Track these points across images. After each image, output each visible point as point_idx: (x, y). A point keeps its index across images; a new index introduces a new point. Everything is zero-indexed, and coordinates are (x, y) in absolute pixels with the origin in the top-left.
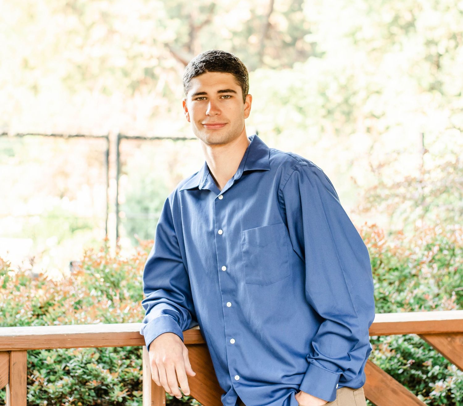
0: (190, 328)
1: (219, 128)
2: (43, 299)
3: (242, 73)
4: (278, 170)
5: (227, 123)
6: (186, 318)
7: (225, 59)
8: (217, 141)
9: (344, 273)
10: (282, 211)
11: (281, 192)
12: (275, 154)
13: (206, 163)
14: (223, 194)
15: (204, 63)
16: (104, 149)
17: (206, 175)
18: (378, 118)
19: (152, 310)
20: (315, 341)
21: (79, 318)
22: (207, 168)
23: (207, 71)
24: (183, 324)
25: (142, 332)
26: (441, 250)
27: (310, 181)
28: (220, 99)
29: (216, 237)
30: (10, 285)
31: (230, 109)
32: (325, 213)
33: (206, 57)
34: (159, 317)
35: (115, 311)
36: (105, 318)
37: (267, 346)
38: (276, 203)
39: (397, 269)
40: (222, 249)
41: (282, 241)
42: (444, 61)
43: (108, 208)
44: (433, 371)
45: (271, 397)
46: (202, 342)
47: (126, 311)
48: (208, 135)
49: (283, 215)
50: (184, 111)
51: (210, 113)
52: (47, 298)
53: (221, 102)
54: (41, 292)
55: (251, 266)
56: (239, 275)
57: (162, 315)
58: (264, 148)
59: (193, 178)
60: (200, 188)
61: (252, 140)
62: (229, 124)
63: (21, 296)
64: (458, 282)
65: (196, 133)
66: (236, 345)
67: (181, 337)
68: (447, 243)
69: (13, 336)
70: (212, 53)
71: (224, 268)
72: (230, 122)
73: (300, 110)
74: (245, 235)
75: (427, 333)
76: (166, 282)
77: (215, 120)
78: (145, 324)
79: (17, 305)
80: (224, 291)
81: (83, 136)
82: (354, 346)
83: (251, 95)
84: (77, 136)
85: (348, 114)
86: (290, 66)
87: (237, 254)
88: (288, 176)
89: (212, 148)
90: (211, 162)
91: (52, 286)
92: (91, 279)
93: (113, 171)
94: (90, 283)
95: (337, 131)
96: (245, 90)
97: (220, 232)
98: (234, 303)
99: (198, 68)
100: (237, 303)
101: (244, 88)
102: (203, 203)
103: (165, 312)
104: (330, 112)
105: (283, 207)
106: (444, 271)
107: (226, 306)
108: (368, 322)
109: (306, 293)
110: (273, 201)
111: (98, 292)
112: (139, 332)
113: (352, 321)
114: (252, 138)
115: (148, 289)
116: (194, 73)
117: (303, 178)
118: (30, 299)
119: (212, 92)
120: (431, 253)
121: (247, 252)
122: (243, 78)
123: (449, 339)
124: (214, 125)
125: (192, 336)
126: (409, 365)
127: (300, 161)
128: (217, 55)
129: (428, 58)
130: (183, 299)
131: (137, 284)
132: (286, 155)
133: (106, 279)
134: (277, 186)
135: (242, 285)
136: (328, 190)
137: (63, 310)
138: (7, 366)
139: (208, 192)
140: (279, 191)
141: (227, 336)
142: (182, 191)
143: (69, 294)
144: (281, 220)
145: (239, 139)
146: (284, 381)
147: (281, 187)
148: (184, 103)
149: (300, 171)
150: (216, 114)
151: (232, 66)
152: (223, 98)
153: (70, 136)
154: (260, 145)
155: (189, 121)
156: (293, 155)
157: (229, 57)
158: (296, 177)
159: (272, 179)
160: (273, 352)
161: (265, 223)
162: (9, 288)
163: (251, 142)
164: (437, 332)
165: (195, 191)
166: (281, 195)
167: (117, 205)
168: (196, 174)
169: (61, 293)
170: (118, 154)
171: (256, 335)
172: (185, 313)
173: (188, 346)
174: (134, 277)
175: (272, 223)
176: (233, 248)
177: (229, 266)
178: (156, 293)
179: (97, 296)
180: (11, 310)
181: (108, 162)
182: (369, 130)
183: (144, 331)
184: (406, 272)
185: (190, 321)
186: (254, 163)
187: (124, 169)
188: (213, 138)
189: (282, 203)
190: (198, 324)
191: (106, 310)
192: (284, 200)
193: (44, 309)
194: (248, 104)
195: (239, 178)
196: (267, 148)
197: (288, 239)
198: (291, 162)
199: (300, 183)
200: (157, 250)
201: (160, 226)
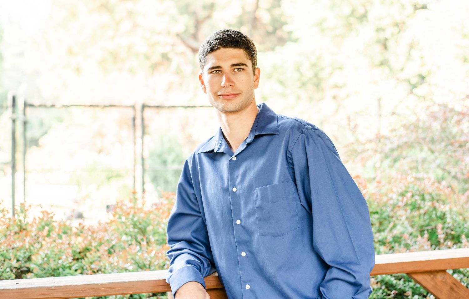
0: (209, 274)
1: (233, 97)
2: (82, 246)
3: (252, 48)
4: (286, 134)
5: (240, 94)
6: (207, 267)
7: (237, 37)
8: (232, 110)
9: (347, 225)
10: (291, 170)
11: (289, 153)
12: (283, 119)
13: (221, 129)
14: (236, 156)
15: (218, 41)
16: (131, 116)
17: (221, 139)
18: (341, 87)
19: (176, 260)
20: (323, 287)
21: (112, 262)
22: (221, 133)
23: (220, 47)
24: (204, 272)
25: (169, 280)
26: (413, 196)
27: (314, 142)
28: (233, 72)
29: (231, 194)
30: (53, 234)
31: (243, 80)
32: (329, 171)
33: (219, 35)
34: (183, 267)
35: (143, 254)
36: (135, 260)
37: (280, 291)
38: (285, 163)
39: (377, 213)
40: (236, 204)
41: (291, 197)
42: (390, 44)
43: (135, 161)
46: (220, 287)
47: (152, 255)
48: (224, 104)
49: (292, 174)
50: (200, 83)
51: (225, 85)
52: (85, 244)
53: (234, 74)
54: (80, 239)
55: (263, 220)
56: (253, 228)
57: (186, 265)
58: (272, 114)
59: (208, 142)
60: (215, 151)
61: (261, 108)
62: (241, 94)
63: (62, 243)
64: (427, 222)
65: (212, 103)
66: (251, 290)
67: (203, 285)
68: (418, 190)
69: (53, 286)
70: (224, 31)
71: (238, 222)
72: (243, 93)
73: (281, 82)
74: (257, 192)
75: (414, 272)
76: (188, 234)
77: (229, 90)
78: (171, 274)
79: (60, 251)
80: (239, 243)
81: (115, 106)
82: (358, 291)
83: (259, 69)
84: (111, 106)
85: (317, 85)
86: (273, 49)
87: (251, 209)
88: (296, 139)
89: (227, 116)
90: (225, 128)
91: (90, 233)
92: (122, 227)
93: (139, 132)
94: (121, 229)
95: (311, 99)
96: (254, 64)
97: (234, 190)
98: (248, 253)
99: (213, 45)
100: (251, 252)
101: (254, 62)
102: (218, 163)
103: (188, 262)
104: (304, 84)
105: (292, 166)
106: (416, 213)
107: (241, 256)
108: (370, 268)
109: (314, 243)
110: (282, 161)
111: (128, 237)
112: (165, 280)
113: (355, 268)
114: (261, 106)
115: (172, 241)
116: (209, 50)
117: (309, 140)
118: (71, 246)
119: (226, 66)
120: (405, 199)
121: (260, 208)
122: (252, 53)
123: (432, 276)
124: (228, 95)
125: (211, 281)
126: (392, 295)
127: (306, 125)
128: (229, 33)
129: (378, 41)
130: (203, 249)
131: (161, 230)
132: (292, 120)
133: (135, 226)
134: (286, 148)
135: (256, 236)
136: (331, 150)
137: (99, 254)
139: (223, 154)
140: (288, 152)
141: (242, 282)
142: (199, 154)
143: (104, 239)
144: (290, 178)
145: (250, 107)
147: (290, 149)
148: (200, 77)
149: (306, 134)
150: (231, 85)
151: (243, 42)
153: (105, 106)
154: (268, 112)
155: (205, 92)
156: (299, 120)
157: (240, 35)
158: (303, 140)
159: (281, 142)
160: (285, 296)
161: (276, 181)
162: (53, 237)
163: (260, 110)
164: (422, 271)
165: (211, 154)
166: (290, 156)
167: (143, 159)
168: (211, 139)
169: (97, 239)
170: (143, 119)
171: (269, 281)
172: (205, 262)
173: (208, 290)
174: (159, 224)
175: (283, 181)
176: (246, 204)
177: (243, 220)
178: (179, 244)
179: (128, 241)
180: (54, 256)
181: (134, 125)
182: (334, 97)
183: (171, 280)
184: (385, 215)
185: (209, 268)
186: (264, 128)
187: (147, 130)
188: (228, 107)
189: (290, 163)
190: (216, 270)
191: (136, 254)
192: (292, 160)
193: (82, 254)
194: (257, 76)
195: (251, 141)
196: (275, 114)
197: (297, 195)
198: (298, 126)
199: (306, 144)
200: (178, 207)
201: (181, 185)
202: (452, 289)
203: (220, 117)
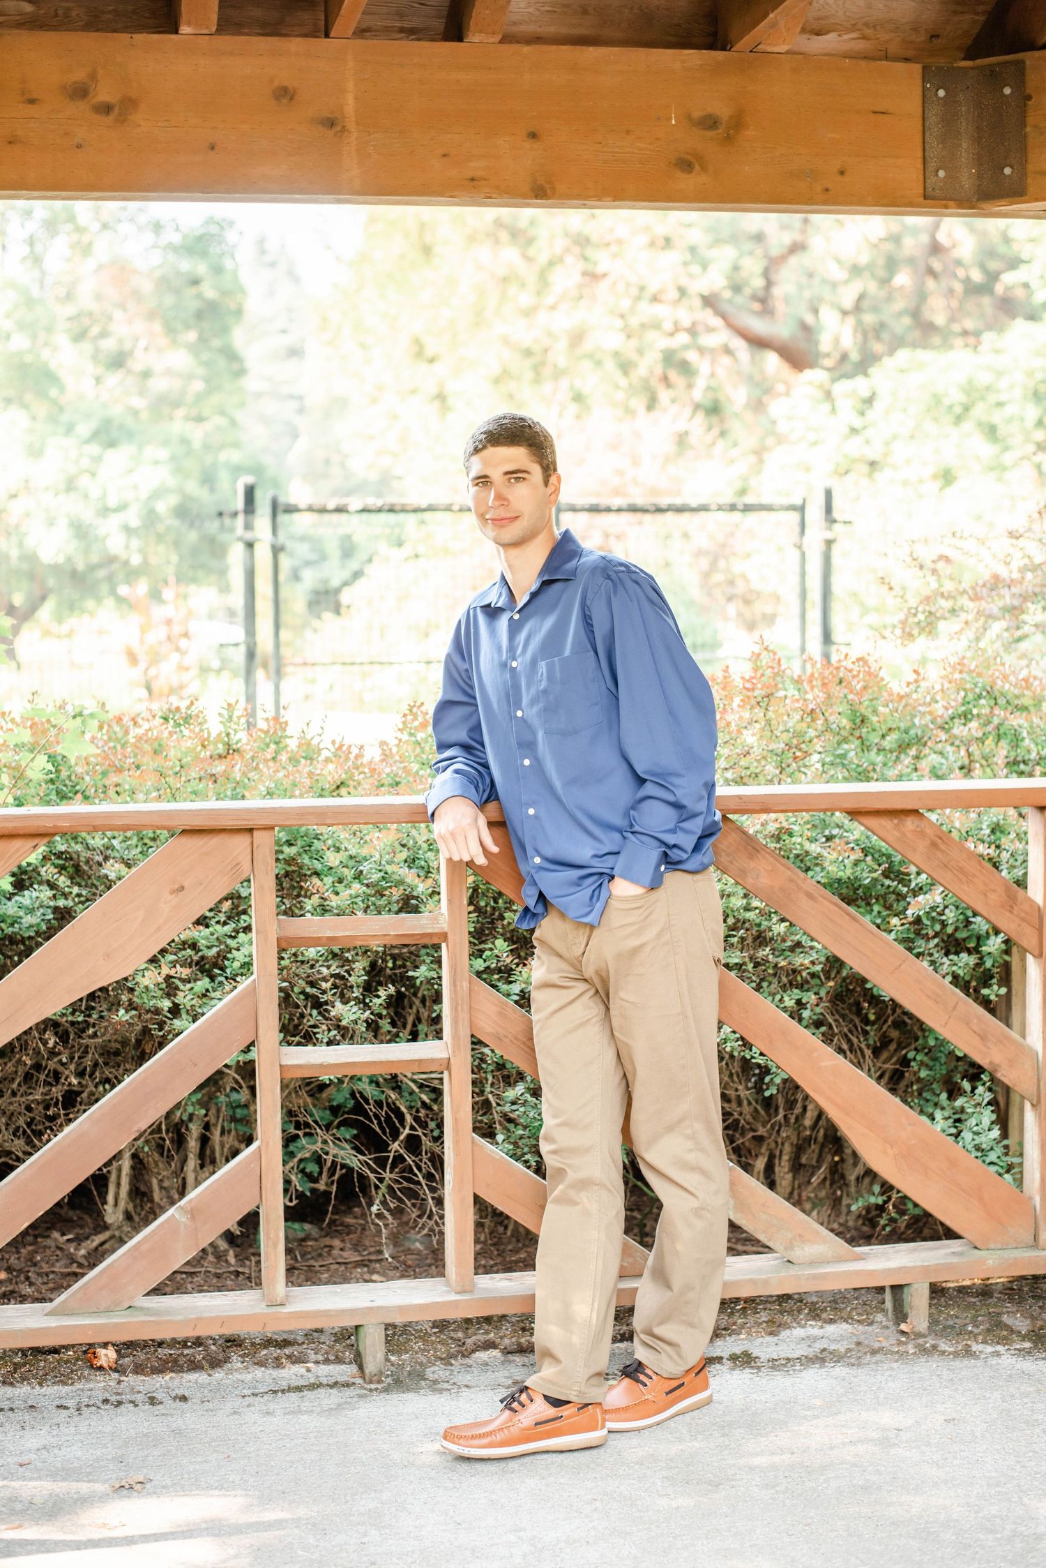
1: (510, 523)
3: (540, 445)
4: (585, 579)
5: (520, 516)
6: (489, 784)
7: (514, 427)
8: (511, 541)
10: (590, 634)
11: (588, 608)
12: (588, 555)
13: (502, 572)
14: (519, 612)
15: (487, 435)
17: (502, 587)
20: (634, 809)
22: (503, 577)
23: (491, 445)
27: (628, 594)
28: (508, 484)
29: (510, 671)
31: (524, 495)
38: (581, 623)
40: (516, 687)
41: (590, 676)
44: (919, 880)
45: (579, 885)
48: (497, 533)
49: (591, 640)
51: (494, 503)
53: (508, 487)
55: (549, 711)
56: (537, 722)
58: (575, 548)
60: (494, 604)
61: (561, 536)
62: (523, 517)
66: (536, 817)
71: (519, 714)
72: (525, 515)
74: (542, 667)
75: (855, 810)
76: (462, 735)
77: (502, 513)
80: (521, 745)
87: (535, 694)
88: (598, 588)
90: (507, 570)
97: (514, 664)
98: (533, 760)
100: (536, 759)
101: (547, 466)
102: (496, 623)
103: (456, 772)
105: (591, 628)
107: (522, 765)
109: (621, 745)
110: (577, 619)
113: (677, 781)
114: (562, 534)
115: (442, 746)
117: (617, 590)
119: (496, 475)
121: (545, 692)
123: (896, 821)
124: (501, 520)
127: (616, 566)
128: (505, 422)
134: (584, 600)
135: (541, 736)
136: (655, 604)
138: (249, 850)
139: (501, 610)
140: (586, 607)
141: (524, 805)
142: (475, 608)
144: (589, 647)
145: (543, 536)
146: (595, 862)
147: (588, 602)
149: (614, 579)
150: (503, 505)
151: (526, 435)
152: (513, 481)
154: (570, 544)
157: (522, 423)
158: (608, 587)
159: (577, 591)
160: (579, 824)
161: (567, 653)
163: (560, 538)
164: (878, 810)
165: (489, 609)
166: (588, 613)
171: (561, 802)
172: (488, 776)
175: (577, 650)
176: (528, 685)
177: (525, 710)
178: (450, 749)
186: (557, 569)
188: (504, 537)
189: (589, 624)
192: (592, 620)
194: (554, 487)
195: (538, 590)
196: (579, 547)
197: (600, 673)
198: (603, 567)
199: (612, 595)
200: (445, 691)
201: (449, 656)
202: (934, 845)
203: (499, 551)
